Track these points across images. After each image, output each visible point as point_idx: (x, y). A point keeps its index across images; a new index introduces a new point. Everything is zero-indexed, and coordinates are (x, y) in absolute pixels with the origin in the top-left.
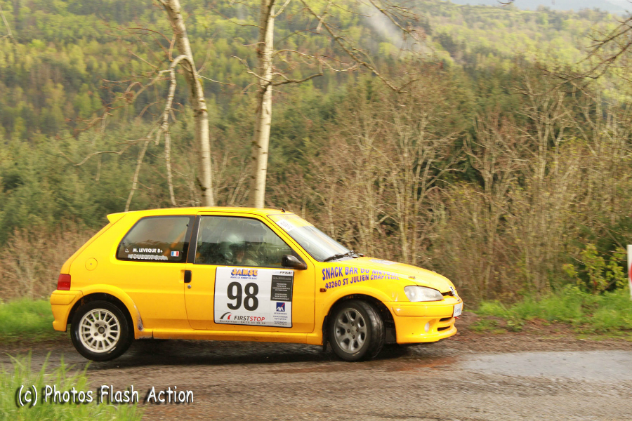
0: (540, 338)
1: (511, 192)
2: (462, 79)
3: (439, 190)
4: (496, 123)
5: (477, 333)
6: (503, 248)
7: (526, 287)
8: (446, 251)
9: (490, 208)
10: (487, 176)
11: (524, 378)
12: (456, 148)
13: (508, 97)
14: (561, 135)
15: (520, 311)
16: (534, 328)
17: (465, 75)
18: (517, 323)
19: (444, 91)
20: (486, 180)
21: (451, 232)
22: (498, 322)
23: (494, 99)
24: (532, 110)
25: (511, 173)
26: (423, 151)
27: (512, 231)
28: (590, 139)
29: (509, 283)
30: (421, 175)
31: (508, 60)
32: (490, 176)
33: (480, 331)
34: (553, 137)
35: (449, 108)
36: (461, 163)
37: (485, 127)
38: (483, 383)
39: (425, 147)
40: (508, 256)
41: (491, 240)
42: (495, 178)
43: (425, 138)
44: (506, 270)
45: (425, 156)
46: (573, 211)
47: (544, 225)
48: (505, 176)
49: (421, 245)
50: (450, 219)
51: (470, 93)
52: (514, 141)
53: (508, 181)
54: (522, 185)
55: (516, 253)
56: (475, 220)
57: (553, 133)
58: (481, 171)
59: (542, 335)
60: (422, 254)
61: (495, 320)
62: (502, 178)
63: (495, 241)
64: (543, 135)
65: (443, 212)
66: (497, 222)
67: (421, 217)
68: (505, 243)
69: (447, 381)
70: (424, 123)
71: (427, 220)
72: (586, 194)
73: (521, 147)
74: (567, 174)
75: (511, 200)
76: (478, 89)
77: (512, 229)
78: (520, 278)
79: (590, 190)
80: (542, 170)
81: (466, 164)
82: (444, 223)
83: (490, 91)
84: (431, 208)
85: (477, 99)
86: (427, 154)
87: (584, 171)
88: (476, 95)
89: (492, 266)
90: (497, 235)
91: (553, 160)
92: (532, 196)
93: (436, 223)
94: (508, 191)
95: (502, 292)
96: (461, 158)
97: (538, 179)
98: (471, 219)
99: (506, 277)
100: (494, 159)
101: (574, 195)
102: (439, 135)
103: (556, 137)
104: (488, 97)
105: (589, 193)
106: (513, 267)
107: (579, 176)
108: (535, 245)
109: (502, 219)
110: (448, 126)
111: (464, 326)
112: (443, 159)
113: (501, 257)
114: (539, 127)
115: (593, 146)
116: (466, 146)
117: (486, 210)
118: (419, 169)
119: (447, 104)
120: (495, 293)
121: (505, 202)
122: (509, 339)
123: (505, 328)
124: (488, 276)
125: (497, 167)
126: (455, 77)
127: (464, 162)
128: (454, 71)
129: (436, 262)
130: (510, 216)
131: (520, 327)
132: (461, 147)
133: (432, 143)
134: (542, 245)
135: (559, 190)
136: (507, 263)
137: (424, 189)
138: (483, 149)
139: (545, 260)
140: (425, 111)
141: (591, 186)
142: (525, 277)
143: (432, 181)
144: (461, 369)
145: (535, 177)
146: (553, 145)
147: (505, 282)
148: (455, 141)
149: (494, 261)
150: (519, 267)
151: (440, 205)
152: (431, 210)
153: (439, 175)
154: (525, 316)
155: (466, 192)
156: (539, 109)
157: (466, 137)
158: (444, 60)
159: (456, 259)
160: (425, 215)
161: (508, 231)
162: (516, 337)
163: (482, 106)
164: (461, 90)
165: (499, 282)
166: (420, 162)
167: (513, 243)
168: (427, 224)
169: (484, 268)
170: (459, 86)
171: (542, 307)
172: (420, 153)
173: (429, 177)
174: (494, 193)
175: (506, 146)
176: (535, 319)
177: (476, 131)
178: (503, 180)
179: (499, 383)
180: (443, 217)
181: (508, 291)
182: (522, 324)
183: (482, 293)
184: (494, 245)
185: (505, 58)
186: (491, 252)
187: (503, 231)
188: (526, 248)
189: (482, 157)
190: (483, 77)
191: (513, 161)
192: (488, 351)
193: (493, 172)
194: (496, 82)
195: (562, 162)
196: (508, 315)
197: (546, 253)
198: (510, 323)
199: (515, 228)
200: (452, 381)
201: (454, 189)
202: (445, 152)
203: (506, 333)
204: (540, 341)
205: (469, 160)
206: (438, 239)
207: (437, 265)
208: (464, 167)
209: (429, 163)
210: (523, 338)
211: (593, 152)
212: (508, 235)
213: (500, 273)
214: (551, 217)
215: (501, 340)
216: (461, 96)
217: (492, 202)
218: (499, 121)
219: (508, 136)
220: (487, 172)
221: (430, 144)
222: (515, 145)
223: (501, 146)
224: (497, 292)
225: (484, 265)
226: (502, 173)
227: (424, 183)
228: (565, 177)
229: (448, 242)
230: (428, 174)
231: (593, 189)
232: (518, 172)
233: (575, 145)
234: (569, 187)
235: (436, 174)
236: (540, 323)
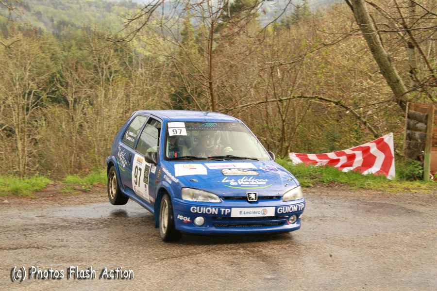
0: (101, 195)
1: (85, 109)
2: (52, 39)
3: (41, 109)
4: (74, 68)
5: (64, 194)
6: (81, 143)
7: (96, 165)
8: (47, 146)
9: (73, 118)
10: (70, 99)
11: (91, 219)
12: (50, 82)
13: (81, 52)
14: (113, 75)
15: (89, 180)
16: (98, 189)
17: (54, 38)
18: (87, 187)
19: (41, 47)
20: (70, 102)
21: (49, 134)
22: (77, 187)
23: (73, 53)
24: (95, 60)
25: (85, 98)
26: (29, 84)
27: (86, 132)
28: (130, 77)
29: (86, 163)
30: (28, 99)
31: (80, 30)
32: (72, 100)
33: (65, 193)
34: (109, 76)
35: (44, 58)
36: (53, 92)
37: (68, 70)
38: (66, 224)
39: (30, 82)
40: (85, 147)
41: (74, 138)
42: (75, 101)
43: (30, 76)
44: (84, 156)
45: (30, 87)
46: (122, 120)
47: (105, 128)
48: (81, 100)
49: (30, 143)
50: (48, 126)
51: (58, 49)
52: (85, 78)
53: (83, 102)
54: (92, 105)
55: (90, 145)
56: (64, 127)
57: (108, 74)
58: (67, 97)
59: (103, 193)
60: (31, 148)
61: (75, 186)
62: (80, 101)
63: (76, 138)
64: (103, 75)
65: (44, 122)
66: (77, 127)
67: (30, 125)
68: (83, 140)
69: (44, 224)
70: (29, 67)
71: (33, 127)
72: (129, 109)
73: (90, 82)
74: (118, 97)
75: (85, 114)
76: (63, 47)
77: (87, 132)
78: (92, 160)
79: (131, 107)
80: (103, 96)
81: (57, 92)
82: (44, 128)
83: (70, 48)
84: (37, 119)
85: (62, 53)
86: (32, 86)
87: (127, 96)
88: (61, 50)
89: (75, 154)
90: (78, 135)
91: (109, 90)
92: (98, 111)
93: (39, 129)
94: (83, 109)
95: (82, 169)
96: (54, 89)
97: (101, 101)
98: (61, 126)
99: (84, 159)
100: (74, 89)
101: (122, 110)
102: (39, 74)
103: (111, 76)
104: (69, 51)
105: (131, 109)
106: (88, 154)
107: (124, 99)
108: (101, 141)
109: (81, 126)
110: (45, 69)
111: (55, 191)
112: (42, 90)
113: (81, 148)
114: (100, 70)
115: (132, 81)
116: (56, 81)
117: (70, 120)
118: (27, 95)
119: (43, 55)
120: (77, 170)
121: (82, 115)
122: (83, 197)
123: (80, 190)
124: (73, 160)
125: (76, 94)
126: (47, 39)
127: (56, 91)
128: (47, 35)
129: (40, 152)
130: (85, 123)
131: (89, 189)
132: (53, 82)
133: (35, 80)
134: (105, 140)
135: (114, 108)
136: (84, 151)
137: (30, 108)
138: (67, 83)
139: (107, 149)
140: (29, 60)
141: (132, 105)
142: (95, 160)
143: (36, 103)
144: (53, 217)
145: (99, 100)
146: (109, 80)
147: (83, 164)
148: (49, 78)
149: (76, 151)
150: (91, 154)
151: (42, 117)
152: (36, 121)
153: (40, 99)
154: (93, 183)
155: (57, 109)
156: (99, 59)
157: (56, 76)
158: (40, 28)
159: (53, 150)
160: (32, 124)
161: (84, 133)
162: (87, 195)
163: (65, 57)
164: (52, 47)
165: (80, 163)
166: (27, 92)
167: (88, 139)
168: (34, 129)
169: (71, 155)
170: (50, 45)
171: (102, 177)
172: (27, 86)
173: (34, 100)
174: (75, 110)
175: (80, 81)
176: (99, 184)
177: (62, 73)
178: (80, 102)
179: (76, 223)
180: (44, 125)
181: (86, 168)
182: (91, 187)
183: (69, 170)
184: (76, 141)
185: (79, 28)
186: (74, 145)
187: (81, 132)
188: (95, 142)
189: (67, 88)
190: (66, 39)
191: (85, 91)
192: (70, 205)
193: (74, 97)
194: (74, 42)
195: (114, 91)
196: (82, 182)
197: (107, 145)
198: (83, 188)
199: (88, 131)
200: (47, 224)
201: (50, 108)
202: (43, 85)
203: (81, 193)
204: (101, 196)
205: (58, 90)
206: (40, 139)
207: (41, 155)
208: (56, 94)
209: (33, 92)
210: (91, 195)
211: (132, 85)
212: (85, 134)
213: (80, 158)
214: (109, 124)
215: (78, 198)
216: (52, 51)
217: (74, 116)
218: (76, 66)
219: (82, 76)
220: (70, 98)
221: (33, 80)
222: (86, 80)
223: (78, 82)
224: (79, 169)
225: (70, 153)
226: (80, 98)
227: (30, 104)
228: (117, 99)
229: (48, 140)
230: (33, 98)
231: (133, 106)
232: (89, 97)
233: (121, 81)
234: (119, 105)
235: (38, 99)
236: (101, 186)
